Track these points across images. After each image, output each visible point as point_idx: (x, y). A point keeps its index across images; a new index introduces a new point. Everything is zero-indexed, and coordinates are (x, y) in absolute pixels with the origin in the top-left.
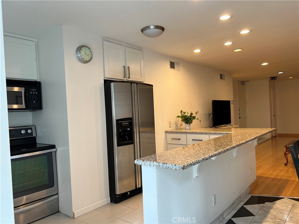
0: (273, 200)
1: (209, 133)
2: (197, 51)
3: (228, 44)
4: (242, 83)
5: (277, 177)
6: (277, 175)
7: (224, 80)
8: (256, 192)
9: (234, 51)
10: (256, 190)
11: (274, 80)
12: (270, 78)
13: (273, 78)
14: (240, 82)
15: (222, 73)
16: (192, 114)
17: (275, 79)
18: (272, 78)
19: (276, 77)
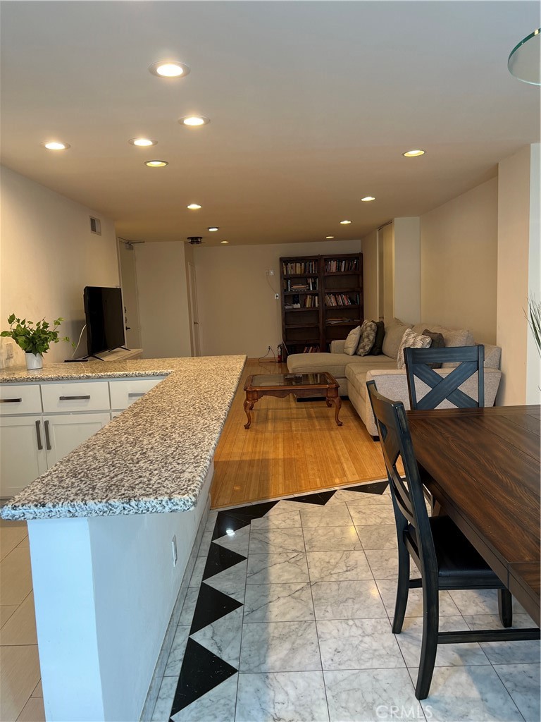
0: (262, 510)
1: (109, 377)
2: (55, 146)
3: (143, 142)
4: (128, 245)
5: (244, 458)
6: (243, 454)
7: (100, 234)
8: (221, 501)
9: (148, 164)
10: (219, 497)
11: (195, 245)
12: (188, 238)
13: (195, 240)
14: (123, 241)
15: (95, 217)
16: (46, 326)
17: (198, 242)
18: (192, 238)
19: (201, 238)
